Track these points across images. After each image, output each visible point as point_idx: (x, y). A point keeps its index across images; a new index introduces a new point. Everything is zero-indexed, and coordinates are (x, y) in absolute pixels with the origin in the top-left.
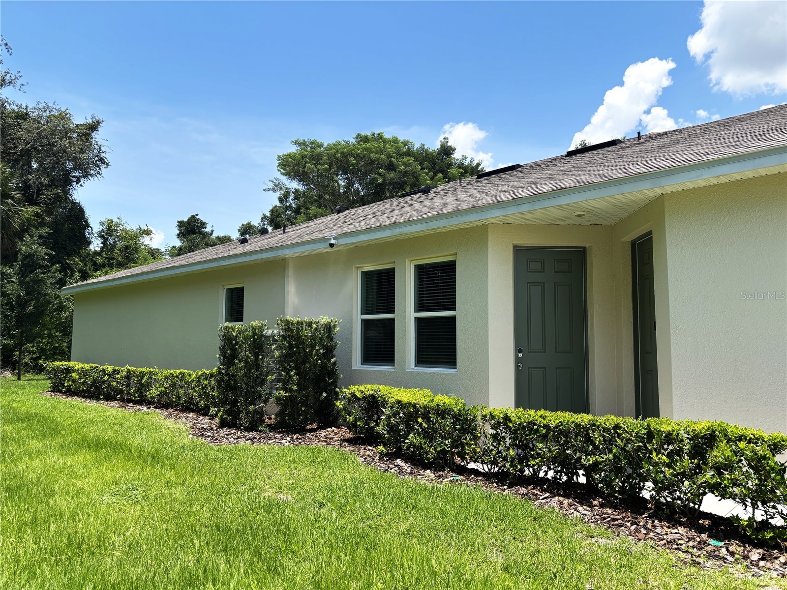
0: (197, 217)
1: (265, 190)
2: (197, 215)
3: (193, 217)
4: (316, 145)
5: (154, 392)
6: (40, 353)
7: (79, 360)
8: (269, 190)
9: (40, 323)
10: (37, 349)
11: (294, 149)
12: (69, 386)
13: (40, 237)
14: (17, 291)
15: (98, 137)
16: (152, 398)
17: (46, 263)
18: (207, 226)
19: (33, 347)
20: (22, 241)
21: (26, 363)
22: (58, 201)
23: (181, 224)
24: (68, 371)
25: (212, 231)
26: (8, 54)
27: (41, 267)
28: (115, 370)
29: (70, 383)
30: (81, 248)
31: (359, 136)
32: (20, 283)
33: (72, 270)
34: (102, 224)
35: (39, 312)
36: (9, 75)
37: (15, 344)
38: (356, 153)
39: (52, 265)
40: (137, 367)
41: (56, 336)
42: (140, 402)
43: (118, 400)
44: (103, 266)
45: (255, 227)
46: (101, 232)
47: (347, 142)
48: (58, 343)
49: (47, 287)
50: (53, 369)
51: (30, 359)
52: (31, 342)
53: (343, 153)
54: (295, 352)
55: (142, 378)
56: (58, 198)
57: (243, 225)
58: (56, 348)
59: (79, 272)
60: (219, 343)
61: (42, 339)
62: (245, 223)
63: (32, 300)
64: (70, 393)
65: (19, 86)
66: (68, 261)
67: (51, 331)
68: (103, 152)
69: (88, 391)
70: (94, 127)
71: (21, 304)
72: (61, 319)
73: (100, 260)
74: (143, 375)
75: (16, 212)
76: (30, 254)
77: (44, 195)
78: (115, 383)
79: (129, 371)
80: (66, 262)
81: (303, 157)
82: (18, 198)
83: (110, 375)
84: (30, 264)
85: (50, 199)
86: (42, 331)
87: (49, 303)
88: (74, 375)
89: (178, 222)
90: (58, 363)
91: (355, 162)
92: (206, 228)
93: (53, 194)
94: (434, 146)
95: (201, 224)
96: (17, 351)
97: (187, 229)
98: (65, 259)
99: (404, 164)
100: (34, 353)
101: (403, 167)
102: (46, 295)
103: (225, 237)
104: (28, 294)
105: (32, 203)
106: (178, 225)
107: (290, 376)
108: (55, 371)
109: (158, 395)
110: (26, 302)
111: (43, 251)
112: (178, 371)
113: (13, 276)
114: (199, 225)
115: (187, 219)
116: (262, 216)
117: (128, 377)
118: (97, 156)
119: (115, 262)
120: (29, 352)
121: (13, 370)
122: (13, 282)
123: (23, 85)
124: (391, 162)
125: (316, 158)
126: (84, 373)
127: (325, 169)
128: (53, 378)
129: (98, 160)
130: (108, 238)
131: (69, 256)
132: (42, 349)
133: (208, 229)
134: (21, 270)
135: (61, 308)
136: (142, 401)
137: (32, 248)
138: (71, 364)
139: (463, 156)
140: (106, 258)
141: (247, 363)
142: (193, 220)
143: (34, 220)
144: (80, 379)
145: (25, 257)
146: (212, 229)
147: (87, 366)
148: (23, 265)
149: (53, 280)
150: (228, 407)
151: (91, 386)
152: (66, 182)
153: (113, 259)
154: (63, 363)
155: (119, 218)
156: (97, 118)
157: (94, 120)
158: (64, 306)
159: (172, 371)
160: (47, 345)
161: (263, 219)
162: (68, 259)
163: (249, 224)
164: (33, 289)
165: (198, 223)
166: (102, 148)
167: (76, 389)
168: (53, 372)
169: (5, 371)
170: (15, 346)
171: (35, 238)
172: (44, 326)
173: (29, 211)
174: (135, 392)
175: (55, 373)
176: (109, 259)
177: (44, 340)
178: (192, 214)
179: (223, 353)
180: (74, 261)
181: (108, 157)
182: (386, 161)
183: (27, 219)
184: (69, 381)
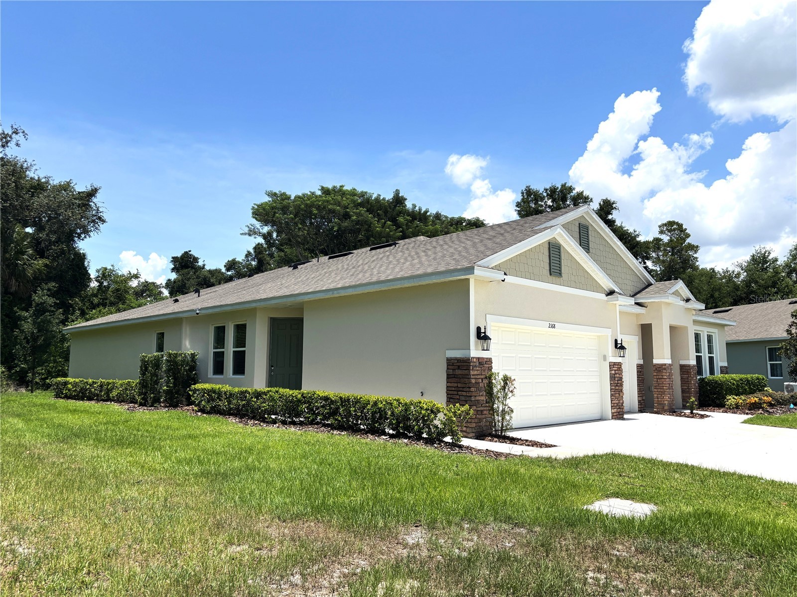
0: (190, 253)
1: (241, 234)
2: (190, 251)
3: (186, 253)
4: (285, 197)
5: (114, 393)
6: (47, 374)
7: (72, 378)
8: (245, 234)
9: (47, 352)
10: (45, 371)
11: (267, 199)
12: (66, 393)
13: (49, 290)
14: (31, 329)
15: (97, 200)
16: (113, 397)
17: (52, 309)
18: (199, 260)
19: (42, 369)
20: (36, 293)
21: (36, 382)
22: (63, 254)
23: (175, 260)
24: (66, 383)
25: (204, 265)
26: (25, 139)
27: (49, 311)
28: (94, 382)
29: (67, 391)
30: (82, 291)
31: (323, 189)
32: (34, 323)
33: (74, 308)
34: (98, 271)
35: (47, 344)
36: (26, 163)
37: (28, 368)
38: (318, 204)
39: (57, 310)
40: (106, 380)
41: (60, 361)
42: (107, 401)
43: (95, 400)
44: (98, 305)
45: (239, 262)
46: (97, 277)
47: (313, 193)
48: (61, 367)
49: (53, 326)
50: (56, 383)
51: (39, 379)
52: (41, 366)
53: (306, 205)
54: (172, 369)
55: (108, 386)
56: (63, 252)
57: (229, 261)
58: (59, 371)
59: (79, 309)
60: (140, 364)
61: (49, 363)
62: (230, 259)
63: (42, 335)
64: (67, 397)
65: (33, 171)
66: (70, 302)
67: (56, 357)
68: (100, 212)
69: (77, 395)
70: (93, 193)
71: (35, 338)
72: (63, 348)
73: (96, 300)
74: (108, 384)
75: (30, 265)
76: (41, 303)
77: (52, 250)
78: (93, 390)
79: (101, 382)
80: (68, 302)
81: (273, 208)
82: (31, 254)
83: (91, 385)
84: (41, 309)
85: (57, 253)
86: (49, 358)
87: (54, 337)
88: (69, 386)
89: (173, 258)
90: (59, 379)
91: (316, 212)
92: (198, 263)
93: (59, 249)
94: (389, 196)
95: (193, 259)
96: (30, 373)
97: (180, 263)
98: (68, 300)
99: (356, 214)
100: (43, 375)
101: (355, 217)
102: (52, 331)
103: (216, 270)
104: (39, 331)
105: (42, 257)
106: (172, 261)
107: (170, 380)
108: (58, 384)
109: (117, 395)
110: (38, 336)
111: (51, 301)
112: (127, 381)
113: (29, 318)
114: (192, 260)
115: (181, 255)
116: (247, 253)
117: (101, 386)
118: (96, 216)
119: (108, 301)
120: (39, 374)
121: (27, 387)
122: (28, 322)
123: (36, 170)
124: (346, 212)
125: (285, 209)
126: (75, 385)
127: (291, 218)
128: (56, 389)
129: (97, 219)
130: (103, 282)
131: (72, 296)
132: (49, 371)
133: (200, 263)
134: (35, 314)
135: (64, 339)
136: (109, 399)
137: (43, 299)
138: (68, 379)
139: (413, 205)
140: (101, 299)
141: (151, 373)
142: (187, 255)
143: (44, 270)
144: (73, 388)
145: (38, 305)
146: (203, 263)
147: (77, 380)
148: (36, 310)
149: (57, 321)
150: (143, 396)
151: (80, 392)
152: (69, 237)
153: (106, 299)
154: (63, 379)
155: (112, 266)
156: (95, 186)
157: (93, 188)
158: (66, 338)
159: (124, 381)
160: (52, 369)
161: (247, 256)
162: (70, 300)
163: (234, 260)
164: (43, 327)
165: (191, 258)
166: (100, 209)
167: (71, 395)
168: (56, 385)
169: (20, 388)
170: (29, 369)
171: (45, 291)
172: (50, 354)
173: (40, 263)
174: (104, 394)
175: (58, 385)
176: (103, 299)
177: (51, 365)
178: (186, 251)
179: (141, 369)
180: (75, 301)
181: (105, 216)
182: (342, 211)
183: (38, 269)
184: (66, 390)
